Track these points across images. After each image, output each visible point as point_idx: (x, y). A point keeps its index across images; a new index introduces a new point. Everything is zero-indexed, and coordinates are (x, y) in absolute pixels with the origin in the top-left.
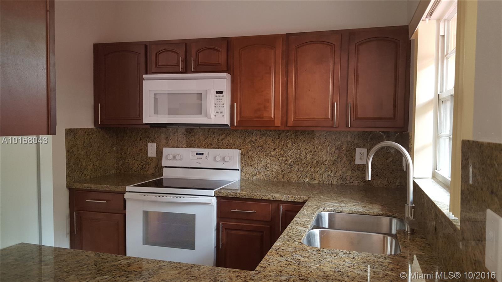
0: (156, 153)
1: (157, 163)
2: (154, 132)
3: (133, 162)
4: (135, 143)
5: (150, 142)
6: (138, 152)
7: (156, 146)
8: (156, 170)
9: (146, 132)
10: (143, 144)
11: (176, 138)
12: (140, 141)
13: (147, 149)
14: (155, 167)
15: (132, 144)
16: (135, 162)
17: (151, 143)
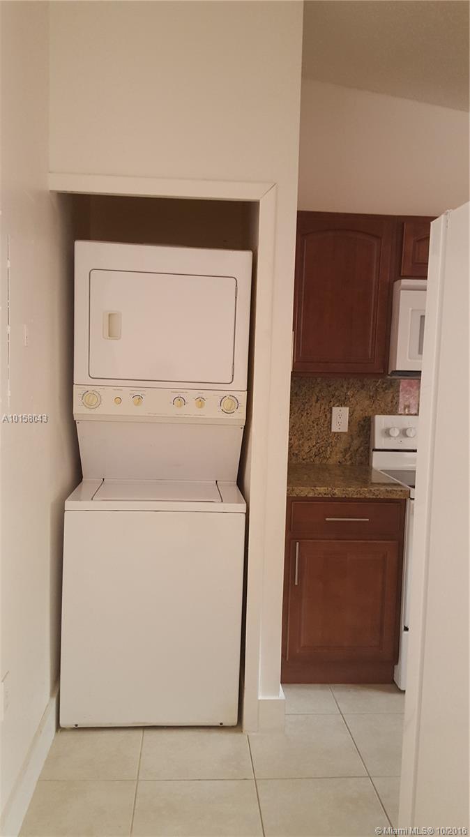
0: (349, 425)
1: (349, 443)
2: (345, 386)
3: (301, 442)
4: (307, 406)
5: (337, 404)
6: (311, 423)
7: (350, 413)
8: (347, 456)
9: (330, 386)
10: (322, 408)
11: (390, 398)
12: (317, 402)
13: (331, 417)
14: (345, 450)
15: (299, 409)
16: (303, 443)
17: (338, 406)
